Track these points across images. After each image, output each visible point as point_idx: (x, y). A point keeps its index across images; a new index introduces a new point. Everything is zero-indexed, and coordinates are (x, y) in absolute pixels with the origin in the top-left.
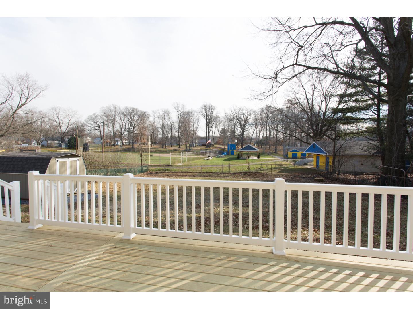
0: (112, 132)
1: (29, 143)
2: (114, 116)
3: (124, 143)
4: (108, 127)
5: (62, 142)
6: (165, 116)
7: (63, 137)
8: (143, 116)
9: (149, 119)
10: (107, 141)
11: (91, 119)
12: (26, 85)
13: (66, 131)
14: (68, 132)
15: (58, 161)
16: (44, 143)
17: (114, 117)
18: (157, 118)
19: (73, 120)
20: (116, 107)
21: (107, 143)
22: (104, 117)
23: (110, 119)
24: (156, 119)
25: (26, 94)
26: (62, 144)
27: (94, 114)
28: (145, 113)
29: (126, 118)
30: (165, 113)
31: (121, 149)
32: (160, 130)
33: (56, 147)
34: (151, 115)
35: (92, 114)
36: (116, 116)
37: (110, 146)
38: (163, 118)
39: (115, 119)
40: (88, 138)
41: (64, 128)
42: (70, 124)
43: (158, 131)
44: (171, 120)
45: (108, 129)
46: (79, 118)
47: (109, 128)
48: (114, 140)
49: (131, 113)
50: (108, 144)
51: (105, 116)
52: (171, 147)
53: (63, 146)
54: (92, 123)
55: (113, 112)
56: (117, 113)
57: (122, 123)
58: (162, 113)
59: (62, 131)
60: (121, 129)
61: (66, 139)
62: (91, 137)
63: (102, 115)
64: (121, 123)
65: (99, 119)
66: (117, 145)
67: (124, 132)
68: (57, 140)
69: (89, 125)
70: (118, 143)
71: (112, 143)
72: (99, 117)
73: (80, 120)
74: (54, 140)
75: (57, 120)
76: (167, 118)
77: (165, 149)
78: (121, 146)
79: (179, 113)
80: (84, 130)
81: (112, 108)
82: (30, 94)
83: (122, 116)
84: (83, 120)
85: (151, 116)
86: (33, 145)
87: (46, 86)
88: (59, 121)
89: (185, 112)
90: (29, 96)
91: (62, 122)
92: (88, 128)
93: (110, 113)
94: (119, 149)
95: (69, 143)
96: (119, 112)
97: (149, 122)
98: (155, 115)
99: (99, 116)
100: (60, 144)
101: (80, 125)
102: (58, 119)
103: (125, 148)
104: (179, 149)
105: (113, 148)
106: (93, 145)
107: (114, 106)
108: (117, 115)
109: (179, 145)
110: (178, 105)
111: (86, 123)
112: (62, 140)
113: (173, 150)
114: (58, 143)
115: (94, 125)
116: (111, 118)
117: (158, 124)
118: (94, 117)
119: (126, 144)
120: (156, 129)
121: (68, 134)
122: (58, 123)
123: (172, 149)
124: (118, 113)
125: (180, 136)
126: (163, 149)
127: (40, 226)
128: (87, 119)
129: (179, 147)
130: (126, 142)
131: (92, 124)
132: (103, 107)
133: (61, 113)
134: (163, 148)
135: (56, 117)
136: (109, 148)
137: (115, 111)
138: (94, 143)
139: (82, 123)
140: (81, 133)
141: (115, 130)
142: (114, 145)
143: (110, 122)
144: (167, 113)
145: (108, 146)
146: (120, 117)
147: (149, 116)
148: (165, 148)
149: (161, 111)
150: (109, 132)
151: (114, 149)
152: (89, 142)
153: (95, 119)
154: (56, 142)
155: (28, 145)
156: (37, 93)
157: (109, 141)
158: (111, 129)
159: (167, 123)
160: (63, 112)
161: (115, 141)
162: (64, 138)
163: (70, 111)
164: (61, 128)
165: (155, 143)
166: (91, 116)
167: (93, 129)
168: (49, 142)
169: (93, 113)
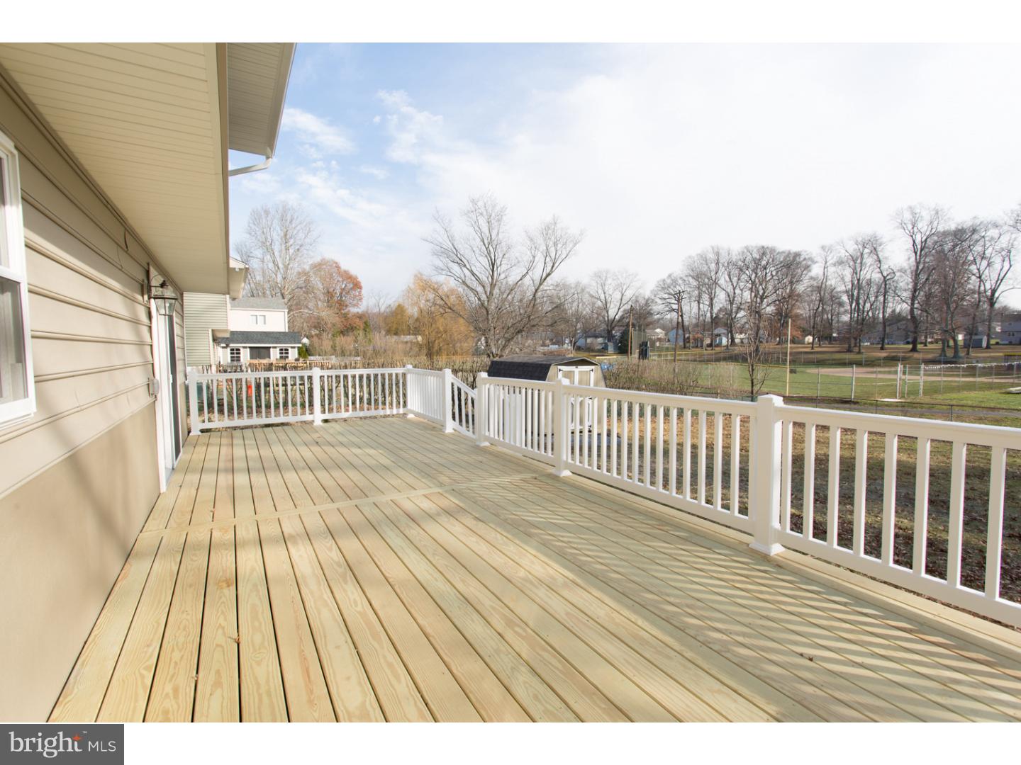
0: (709, 315)
1: (561, 343)
2: (713, 273)
3: (737, 341)
4: (699, 303)
5: (609, 341)
6: (865, 256)
7: (611, 331)
8: (792, 265)
9: (810, 271)
10: (696, 336)
11: (663, 288)
12: (553, 238)
13: (617, 317)
14: (622, 318)
15: (560, 370)
16: (581, 342)
17: (714, 278)
18: (835, 265)
19: (629, 294)
20: (721, 251)
21: (696, 340)
22: (691, 280)
23: (704, 282)
24: (831, 269)
25: (553, 255)
26: (609, 344)
27: (670, 276)
28: (797, 255)
29: (744, 277)
30: (864, 247)
31: (727, 355)
32: (845, 298)
33: (599, 351)
34: (816, 259)
35: (665, 276)
36: (720, 273)
37: (702, 346)
38: (856, 261)
39: (716, 283)
40: (658, 330)
41: (613, 312)
42: (624, 302)
43: (841, 304)
44: (884, 267)
45: (699, 308)
46: (640, 287)
47: (701, 305)
48: (712, 334)
49: (757, 262)
50: (698, 343)
51: (693, 278)
52: (882, 348)
53: (611, 349)
54: (666, 296)
55: (713, 266)
56: (721, 266)
57: (734, 289)
58: (852, 248)
59: (610, 318)
60: (731, 304)
61: (617, 333)
62: (663, 328)
63: (687, 276)
64: (730, 289)
65: (679, 285)
66: (719, 345)
67: (737, 313)
68: (601, 337)
69: (659, 302)
70: (721, 340)
71: (708, 341)
72: (680, 282)
73: (641, 291)
74: (596, 337)
75: (602, 297)
76: (869, 260)
77: (858, 356)
78: (727, 346)
79: (918, 241)
80: (650, 313)
81: (711, 256)
82: (559, 253)
83: (735, 272)
84: (647, 293)
85: (815, 262)
86: (566, 346)
87: (581, 234)
88: (605, 297)
89: (945, 234)
90: (557, 257)
91: (610, 299)
92: (658, 307)
93: (705, 268)
94: (722, 355)
95: (620, 342)
96: (726, 264)
97: (812, 278)
98: (829, 258)
99: (681, 278)
100: (605, 343)
101: (643, 302)
102: (605, 293)
103: (737, 350)
104: (911, 354)
105: (710, 351)
106: (667, 345)
107: (716, 250)
108: (722, 269)
109: (914, 343)
110: (914, 214)
111: (653, 297)
112: (610, 337)
113: (885, 358)
114: (602, 342)
115: (668, 300)
116: (706, 280)
117: (839, 280)
118: (669, 281)
119: (742, 342)
120: (832, 297)
121: (620, 324)
122: (604, 302)
123: (883, 354)
124: (723, 266)
125: (917, 312)
126: (848, 356)
127: (487, 444)
128: (656, 289)
129: (914, 350)
130: (742, 336)
131: (665, 299)
132: (690, 257)
133: (609, 281)
134: (849, 350)
135: (600, 291)
136: (697, 351)
137: (718, 263)
138: (669, 341)
139: (646, 297)
140: (645, 319)
141: (715, 310)
142: (710, 345)
143: (704, 289)
144: (872, 246)
145: (697, 347)
146: (729, 276)
147: (809, 263)
148: (859, 353)
149: (852, 242)
150: (701, 313)
151: (708, 355)
152: (659, 340)
153: (672, 287)
154: (600, 340)
155: (557, 346)
156: (568, 249)
157: (700, 336)
158: (705, 307)
159: (868, 277)
160: (613, 280)
161: (714, 337)
162: (614, 332)
163: (624, 275)
164: (607, 312)
165: (829, 338)
166: (664, 280)
167: (667, 309)
168: (589, 340)
169: (667, 275)
